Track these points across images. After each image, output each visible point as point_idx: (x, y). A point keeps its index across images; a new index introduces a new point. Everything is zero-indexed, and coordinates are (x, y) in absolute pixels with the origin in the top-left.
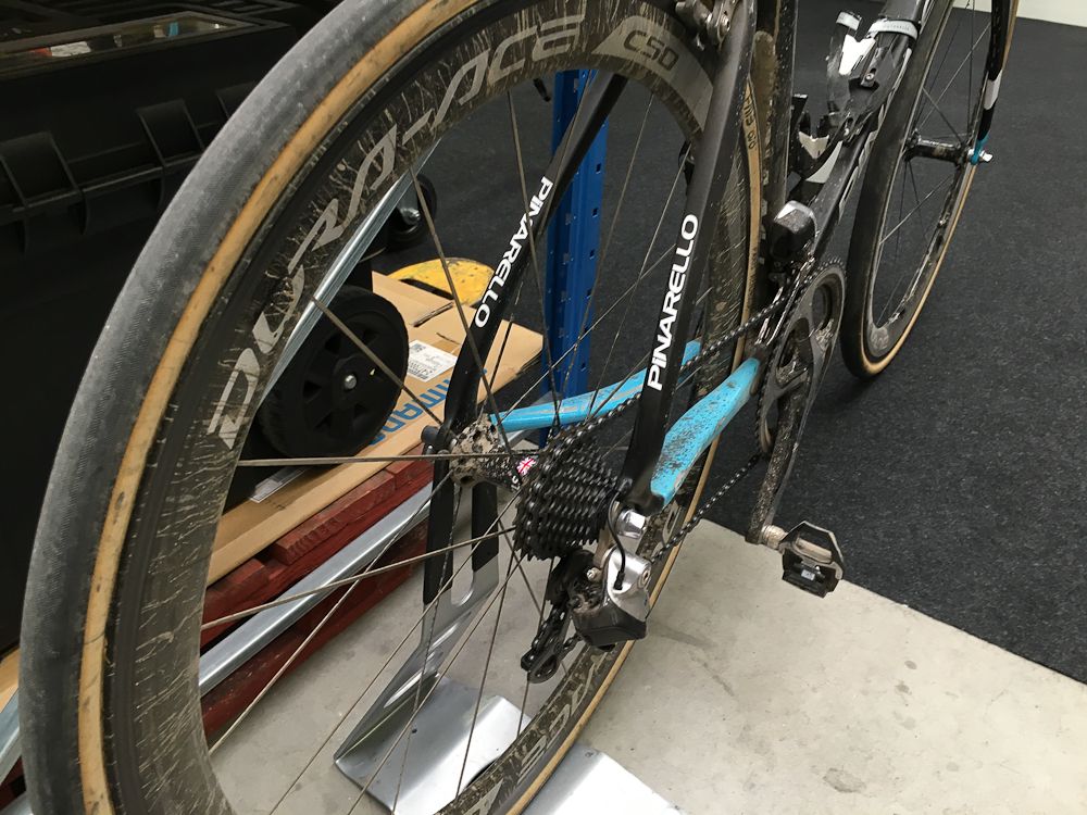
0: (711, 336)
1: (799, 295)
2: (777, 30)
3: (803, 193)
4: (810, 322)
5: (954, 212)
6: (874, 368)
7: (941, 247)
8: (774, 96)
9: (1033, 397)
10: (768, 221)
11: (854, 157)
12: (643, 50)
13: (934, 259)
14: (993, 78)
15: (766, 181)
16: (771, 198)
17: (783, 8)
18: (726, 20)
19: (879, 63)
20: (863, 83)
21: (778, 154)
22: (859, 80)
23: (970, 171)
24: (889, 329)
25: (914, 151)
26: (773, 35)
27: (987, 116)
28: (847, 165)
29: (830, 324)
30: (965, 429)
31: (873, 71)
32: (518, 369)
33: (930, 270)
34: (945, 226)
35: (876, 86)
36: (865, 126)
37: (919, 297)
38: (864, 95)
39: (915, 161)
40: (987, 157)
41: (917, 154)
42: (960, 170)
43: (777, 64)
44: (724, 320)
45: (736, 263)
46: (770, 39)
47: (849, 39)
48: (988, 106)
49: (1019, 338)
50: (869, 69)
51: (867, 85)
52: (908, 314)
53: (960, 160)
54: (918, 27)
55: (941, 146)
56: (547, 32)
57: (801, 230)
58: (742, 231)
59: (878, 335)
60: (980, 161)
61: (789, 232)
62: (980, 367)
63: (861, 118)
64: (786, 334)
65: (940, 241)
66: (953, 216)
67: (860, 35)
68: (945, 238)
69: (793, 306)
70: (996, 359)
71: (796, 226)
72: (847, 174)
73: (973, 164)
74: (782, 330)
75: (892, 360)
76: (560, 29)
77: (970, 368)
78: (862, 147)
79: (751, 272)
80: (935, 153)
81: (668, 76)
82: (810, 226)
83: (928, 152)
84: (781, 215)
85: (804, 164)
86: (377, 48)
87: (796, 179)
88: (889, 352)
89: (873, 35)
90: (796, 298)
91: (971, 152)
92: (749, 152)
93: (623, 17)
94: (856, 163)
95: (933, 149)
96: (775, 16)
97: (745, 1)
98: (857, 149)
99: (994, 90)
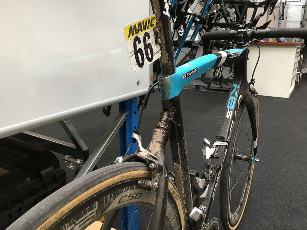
2: (180, 163)
5: (252, 170)
6: (233, 229)
7: (250, 180)
8: (183, 180)
12: (127, 200)
13: (248, 184)
14: (255, 140)
15: (185, 203)
16: (188, 209)
17: (181, 157)
18: (156, 184)
19: (219, 150)
20: (215, 156)
21: (188, 195)
22: (213, 155)
23: (253, 164)
24: (237, 212)
25: (236, 158)
26: (179, 165)
27: (255, 150)
31: (217, 152)
33: (247, 188)
34: (250, 174)
36: (217, 170)
37: (245, 199)
38: (216, 160)
39: (237, 160)
40: (258, 160)
41: (237, 159)
42: (251, 164)
43: (182, 172)
46: (179, 166)
48: (255, 147)
51: (216, 157)
52: (243, 205)
53: (250, 161)
54: (228, 142)
55: (244, 157)
56: (79, 223)
57: (198, 220)
58: (178, 224)
59: (234, 217)
60: (256, 161)
61: (195, 221)
63: (215, 168)
65: (249, 179)
66: (251, 170)
67: (211, 146)
71: (197, 218)
72: (213, 186)
73: (254, 162)
76: (87, 217)
78: (217, 177)
80: (242, 159)
81: (139, 200)
82: (201, 217)
83: (240, 158)
84: (191, 214)
85: (197, 191)
87: (196, 197)
88: (238, 221)
89: (215, 146)
91: (253, 159)
92: (176, 201)
93: (116, 197)
94: (216, 182)
95: (241, 157)
96: (179, 160)
97: (163, 173)
98: (216, 178)
99: (256, 143)
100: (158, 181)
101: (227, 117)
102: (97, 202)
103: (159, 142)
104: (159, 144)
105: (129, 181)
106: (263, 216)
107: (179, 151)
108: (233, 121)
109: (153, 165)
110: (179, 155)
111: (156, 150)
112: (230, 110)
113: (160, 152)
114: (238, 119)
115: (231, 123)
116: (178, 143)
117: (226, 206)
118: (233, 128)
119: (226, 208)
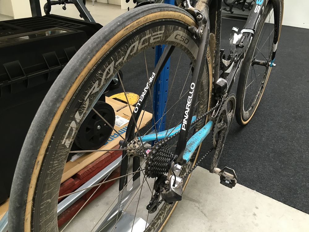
0: (199, 115)
1: (223, 103)
2: (216, 33)
3: (224, 76)
4: (227, 111)
5: (266, 79)
6: (245, 123)
7: (263, 89)
8: (215, 50)
9: (290, 131)
10: (214, 83)
11: (238, 65)
12: (179, 39)
13: (261, 92)
14: (275, 43)
15: (213, 73)
16: (215, 77)
17: (217, 27)
18: (202, 31)
19: (244, 41)
20: (240, 46)
21: (217, 65)
22: (238, 45)
23: (270, 69)
24: (249, 112)
25: (254, 63)
26: (214, 34)
27: (274, 54)
28: (236, 68)
29: (232, 111)
30: (271, 140)
31: (242, 42)
32: (146, 123)
33: (260, 95)
34: (264, 83)
35: (243, 46)
36: (241, 57)
37: (257, 103)
38: (240, 49)
39: (255, 65)
40: (275, 65)
42: (267, 68)
43: (216, 42)
44: (203, 110)
45: (205, 95)
46: (214, 35)
47: (235, 34)
48: (274, 51)
49: (285, 114)
50: (241, 42)
52: (254, 108)
53: (267, 66)
54: (254, 31)
55: (262, 62)
56: (154, 36)
57: (223, 86)
58: (207, 86)
59: (246, 114)
60: (273, 66)
61: (220, 86)
62: (275, 122)
63: (239, 55)
64: (220, 114)
65: (262, 87)
66: (266, 81)
67: (238, 33)
68: (264, 87)
69: (222, 106)
70: (279, 120)
71: (222, 84)
72: (236, 70)
73: (271, 67)
74: (219, 113)
75: (250, 120)
76: (157, 35)
77: (271, 123)
78: (240, 63)
79: (210, 97)
80: (260, 64)
81: (186, 46)
82: (226, 85)
84: (218, 82)
85: (224, 68)
86: (109, 41)
88: (249, 118)
89: (242, 33)
90: (222, 104)
91: (270, 63)
92: (209, 64)
93: (174, 31)
94: (238, 67)
95: (259, 62)
96: (215, 29)
97: (207, 26)
98: (238, 63)
99: (276, 46)
100: (203, 30)
101: (255, 12)
102: (164, 26)
103: (204, 2)
104: (204, 4)
105: (183, 23)
106: (270, 119)
107: (216, 20)
108: (260, 15)
109: (200, 16)
110: (215, 24)
111: (201, 8)
112: (258, 5)
113: (204, 11)
114: (264, 17)
115: (258, 17)
116: (216, 12)
117: (242, 96)
118: (259, 23)
119: (241, 98)
